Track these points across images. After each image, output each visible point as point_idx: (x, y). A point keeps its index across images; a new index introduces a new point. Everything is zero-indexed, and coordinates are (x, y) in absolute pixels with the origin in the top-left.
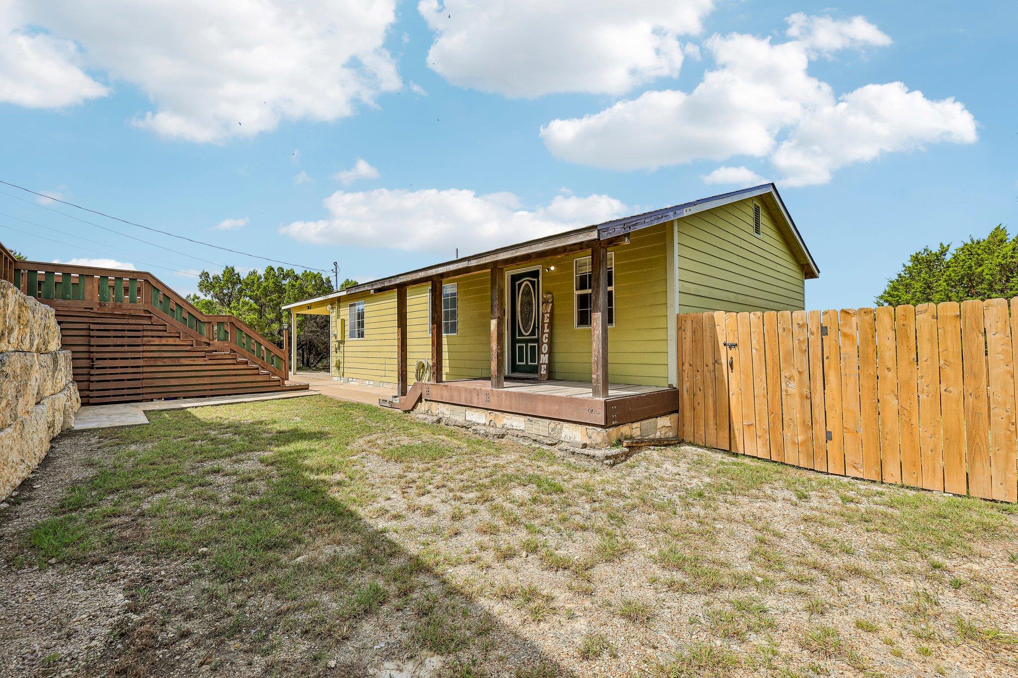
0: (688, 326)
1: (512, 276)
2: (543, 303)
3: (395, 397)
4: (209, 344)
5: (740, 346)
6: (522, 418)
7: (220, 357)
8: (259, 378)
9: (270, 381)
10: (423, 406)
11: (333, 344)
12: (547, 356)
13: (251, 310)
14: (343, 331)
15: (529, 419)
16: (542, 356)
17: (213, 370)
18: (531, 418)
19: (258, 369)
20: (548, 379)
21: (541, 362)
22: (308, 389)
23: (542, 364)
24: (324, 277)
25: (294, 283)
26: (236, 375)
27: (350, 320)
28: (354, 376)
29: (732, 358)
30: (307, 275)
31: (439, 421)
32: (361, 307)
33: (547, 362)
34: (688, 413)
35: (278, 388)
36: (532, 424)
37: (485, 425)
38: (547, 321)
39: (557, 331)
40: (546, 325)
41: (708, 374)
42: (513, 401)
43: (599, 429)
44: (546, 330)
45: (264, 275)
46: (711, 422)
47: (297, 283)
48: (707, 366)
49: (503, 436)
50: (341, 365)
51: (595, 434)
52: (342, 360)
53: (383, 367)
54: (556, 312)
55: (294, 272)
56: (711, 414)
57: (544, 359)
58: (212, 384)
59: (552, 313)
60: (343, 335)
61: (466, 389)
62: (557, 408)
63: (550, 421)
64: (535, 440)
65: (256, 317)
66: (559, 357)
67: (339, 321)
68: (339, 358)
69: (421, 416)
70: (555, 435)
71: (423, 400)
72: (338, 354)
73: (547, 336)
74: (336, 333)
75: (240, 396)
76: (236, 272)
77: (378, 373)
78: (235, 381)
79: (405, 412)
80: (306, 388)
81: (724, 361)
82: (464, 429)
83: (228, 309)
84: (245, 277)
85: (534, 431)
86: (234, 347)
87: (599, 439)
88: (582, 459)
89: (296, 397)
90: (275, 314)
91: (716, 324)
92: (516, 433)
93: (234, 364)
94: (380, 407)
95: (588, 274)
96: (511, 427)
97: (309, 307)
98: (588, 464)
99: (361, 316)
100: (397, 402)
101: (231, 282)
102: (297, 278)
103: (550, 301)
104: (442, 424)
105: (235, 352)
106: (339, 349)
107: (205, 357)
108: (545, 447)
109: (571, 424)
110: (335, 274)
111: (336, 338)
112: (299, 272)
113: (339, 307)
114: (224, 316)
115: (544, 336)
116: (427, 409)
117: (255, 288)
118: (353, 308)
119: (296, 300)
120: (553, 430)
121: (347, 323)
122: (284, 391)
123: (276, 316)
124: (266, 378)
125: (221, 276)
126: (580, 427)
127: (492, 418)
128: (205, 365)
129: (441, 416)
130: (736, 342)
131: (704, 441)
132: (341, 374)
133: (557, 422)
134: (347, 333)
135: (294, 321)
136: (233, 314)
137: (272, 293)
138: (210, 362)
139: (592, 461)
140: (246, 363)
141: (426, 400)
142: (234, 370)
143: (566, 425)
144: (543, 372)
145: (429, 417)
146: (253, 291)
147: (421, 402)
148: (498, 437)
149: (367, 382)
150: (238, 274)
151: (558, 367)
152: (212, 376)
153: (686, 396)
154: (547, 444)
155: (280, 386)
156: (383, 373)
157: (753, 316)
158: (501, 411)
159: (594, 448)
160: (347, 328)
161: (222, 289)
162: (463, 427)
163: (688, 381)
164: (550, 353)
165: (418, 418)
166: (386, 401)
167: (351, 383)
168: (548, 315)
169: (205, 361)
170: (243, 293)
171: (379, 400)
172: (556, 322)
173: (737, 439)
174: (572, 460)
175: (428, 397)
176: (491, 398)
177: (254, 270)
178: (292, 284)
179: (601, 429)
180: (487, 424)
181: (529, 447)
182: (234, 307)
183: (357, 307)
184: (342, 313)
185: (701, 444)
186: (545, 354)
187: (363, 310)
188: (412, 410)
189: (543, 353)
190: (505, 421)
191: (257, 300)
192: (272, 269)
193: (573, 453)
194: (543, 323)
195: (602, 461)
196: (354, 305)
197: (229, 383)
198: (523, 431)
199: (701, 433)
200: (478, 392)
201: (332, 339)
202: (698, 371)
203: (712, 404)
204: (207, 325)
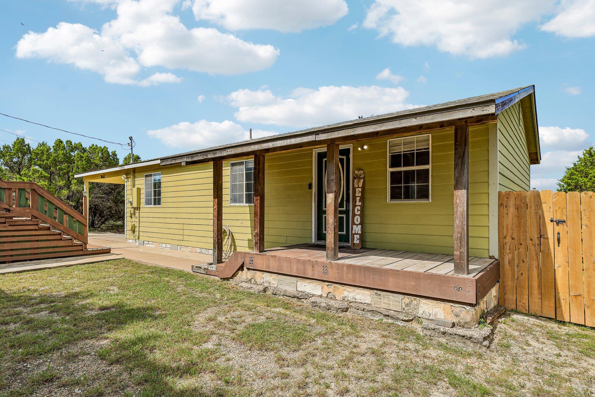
0: (512, 203)
1: (318, 153)
2: (354, 178)
3: (211, 264)
4: (9, 211)
5: (568, 222)
6: (367, 292)
7: (20, 223)
8: (61, 243)
9: (72, 246)
10: (244, 275)
11: (128, 210)
12: (360, 227)
13: (42, 177)
14: (139, 199)
15: (376, 294)
16: (355, 227)
17: (13, 236)
18: (379, 292)
19: (60, 234)
20: (361, 248)
21: (354, 232)
22: (109, 252)
23: (355, 234)
24: (110, 151)
25: (82, 155)
26: (37, 241)
27: (146, 189)
28: (150, 239)
29: (559, 233)
30: (95, 149)
31: (265, 290)
32: (157, 177)
33: (360, 232)
34: (509, 283)
35: (81, 253)
36: (381, 299)
37: (321, 296)
38: (358, 194)
39: (367, 203)
40: (358, 199)
41: (533, 248)
42: (357, 275)
43: (468, 308)
44: (358, 203)
45: (53, 147)
46: (536, 292)
47: (84, 155)
48: (531, 240)
49: (346, 310)
50: (137, 229)
51: (464, 313)
52: (137, 225)
53: (181, 232)
54: (367, 187)
55: (81, 145)
56: (535, 284)
57: (357, 229)
58: (12, 250)
59: (363, 188)
60: (139, 202)
61: (298, 261)
62: (413, 283)
63: (403, 296)
64: (385, 316)
65: (46, 183)
66: (369, 228)
67: (135, 189)
68: (134, 223)
69: (244, 285)
70: (410, 311)
71: (245, 268)
72: (133, 219)
73: (359, 209)
74: (131, 200)
75: (42, 261)
76: (26, 143)
77: (177, 237)
78: (36, 246)
79: (224, 279)
80: (107, 251)
81: (550, 235)
82: (295, 299)
83: (18, 176)
84: (35, 148)
85: (383, 306)
86: (35, 213)
87: (468, 318)
88: (455, 340)
89: (101, 261)
90: (65, 182)
91: (543, 202)
92: (362, 307)
93: (36, 230)
94: (192, 273)
95: (402, 153)
96: (354, 300)
97: (103, 176)
98: (462, 345)
99: (157, 185)
100: (214, 269)
101: (21, 152)
102: (84, 150)
103: (362, 176)
104: (269, 293)
105: (36, 218)
106: (135, 214)
107: (5, 223)
108: (401, 324)
109: (430, 301)
110: (130, 147)
111: (131, 204)
112: (86, 145)
113: (134, 177)
114: (13, 182)
115: (356, 208)
116: (249, 278)
117: (45, 157)
118: (149, 178)
119: (85, 171)
120: (407, 305)
121: (143, 191)
122: (86, 255)
123: (65, 183)
124: (69, 243)
125: (11, 146)
126: (442, 304)
127: (331, 290)
128: (5, 231)
129: (266, 285)
130: (564, 218)
131: (527, 309)
132: (137, 237)
133: (412, 298)
134: (143, 201)
135: (86, 188)
136: (23, 180)
137: (61, 162)
138: (10, 228)
139: (469, 342)
140: (49, 229)
141: (248, 269)
142: (36, 235)
143: (423, 301)
144: (356, 241)
145: (254, 286)
146: (43, 161)
147: (242, 270)
148: (343, 311)
149: (164, 245)
150: (28, 145)
151: (369, 237)
152: (13, 242)
153: (507, 267)
154: (401, 320)
155: (82, 250)
156: (181, 238)
157: (584, 195)
158: (340, 284)
159: (463, 327)
160: (143, 196)
161: (11, 158)
162: (294, 297)
163: (510, 253)
164: (362, 223)
165: (242, 287)
166: (200, 268)
167: (147, 245)
168: (360, 189)
169: (5, 227)
170: (33, 162)
171: (192, 266)
172: (367, 196)
173: (563, 308)
174: (443, 340)
175: (252, 266)
176: (330, 270)
177: (43, 142)
178: (80, 155)
179: (469, 307)
180: (325, 295)
181: (381, 322)
182: (25, 174)
183: (153, 178)
184: (137, 182)
185: (524, 311)
186: (357, 225)
187: (159, 180)
188: (232, 277)
189: (355, 224)
190: (346, 294)
191: (46, 168)
192: (61, 142)
193: (444, 333)
194: (354, 197)
195: (481, 343)
196: (151, 175)
197: (31, 249)
198: (369, 304)
199: (524, 301)
200: (313, 265)
201: (127, 206)
202: (521, 244)
203: (537, 277)
204: (7, 192)
